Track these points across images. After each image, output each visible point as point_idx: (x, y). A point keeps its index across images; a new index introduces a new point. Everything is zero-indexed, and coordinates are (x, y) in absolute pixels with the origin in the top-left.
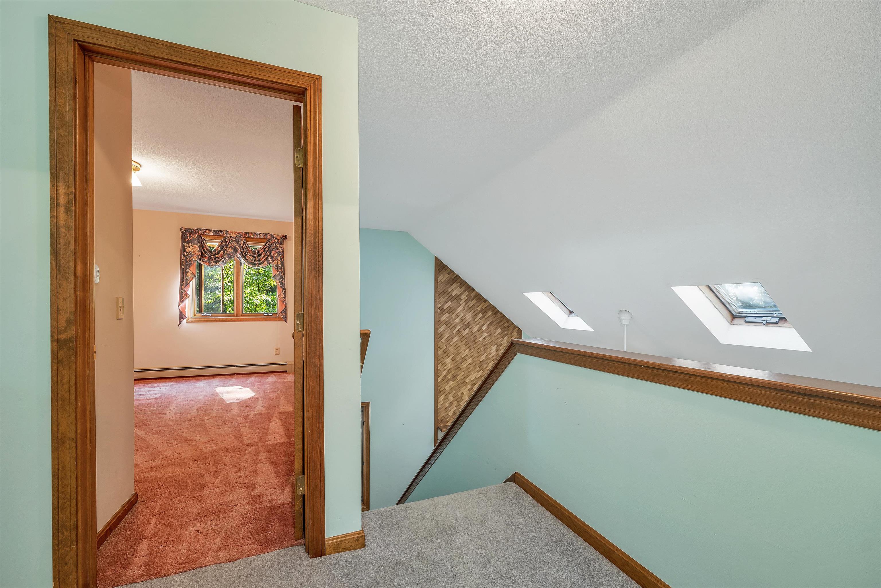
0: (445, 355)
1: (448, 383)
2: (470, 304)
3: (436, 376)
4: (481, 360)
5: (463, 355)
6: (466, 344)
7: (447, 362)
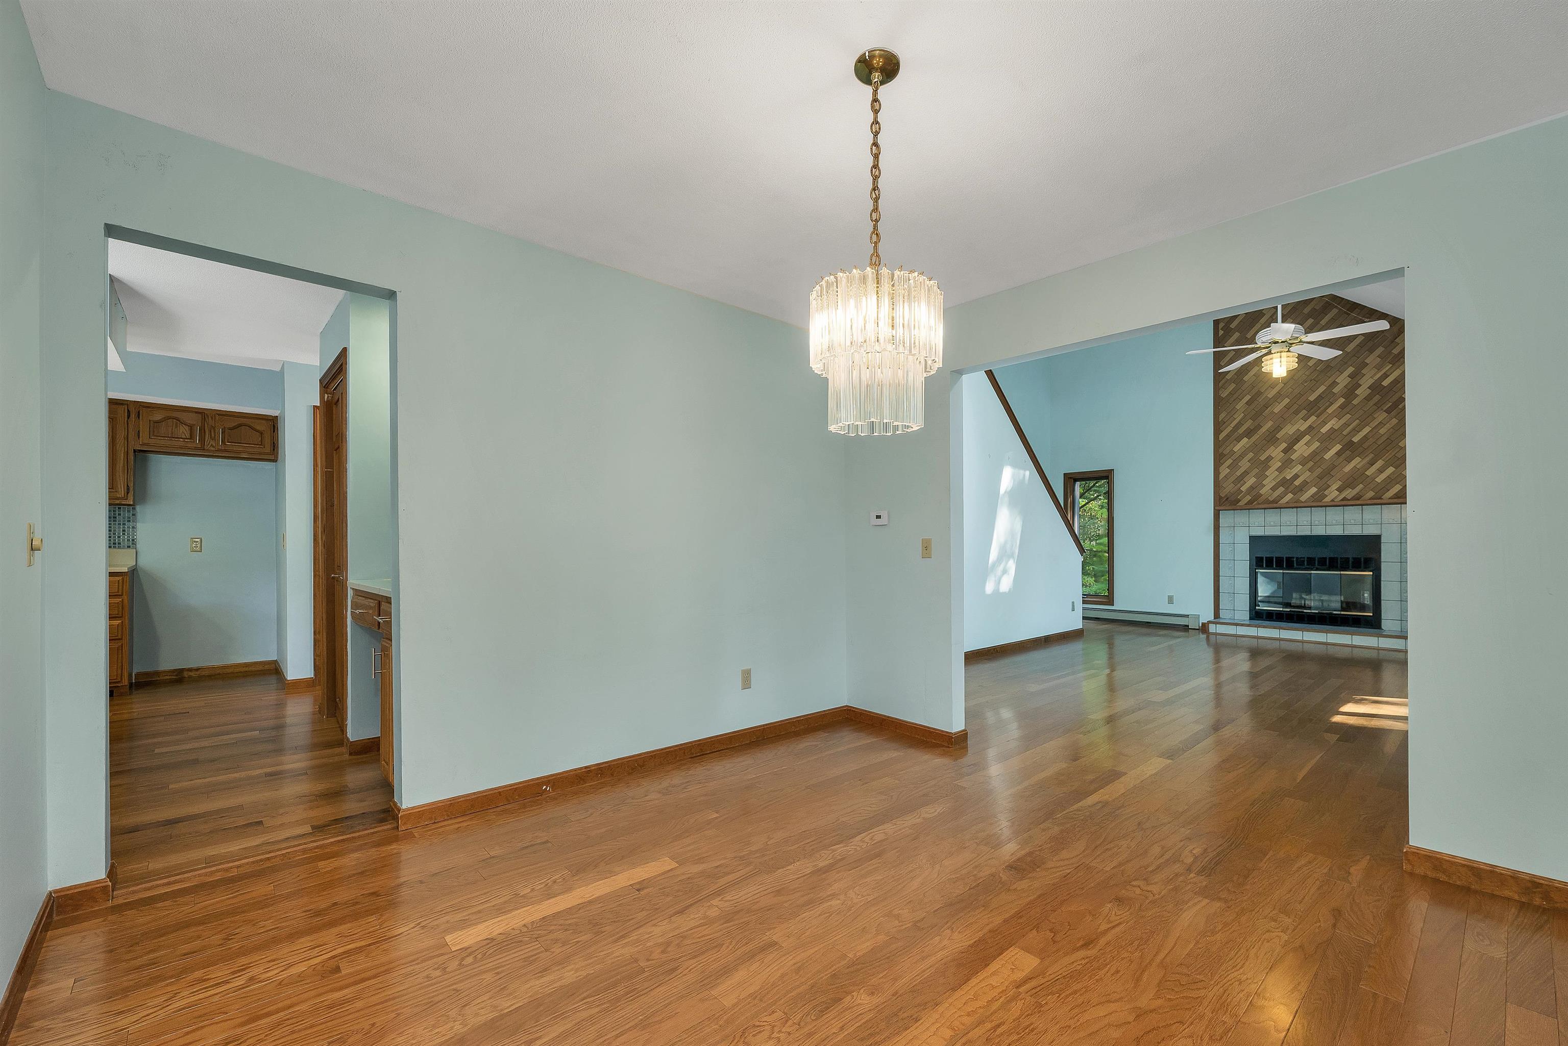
1: (1239, 440)
3: (1217, 431)
7: (1238, 407)
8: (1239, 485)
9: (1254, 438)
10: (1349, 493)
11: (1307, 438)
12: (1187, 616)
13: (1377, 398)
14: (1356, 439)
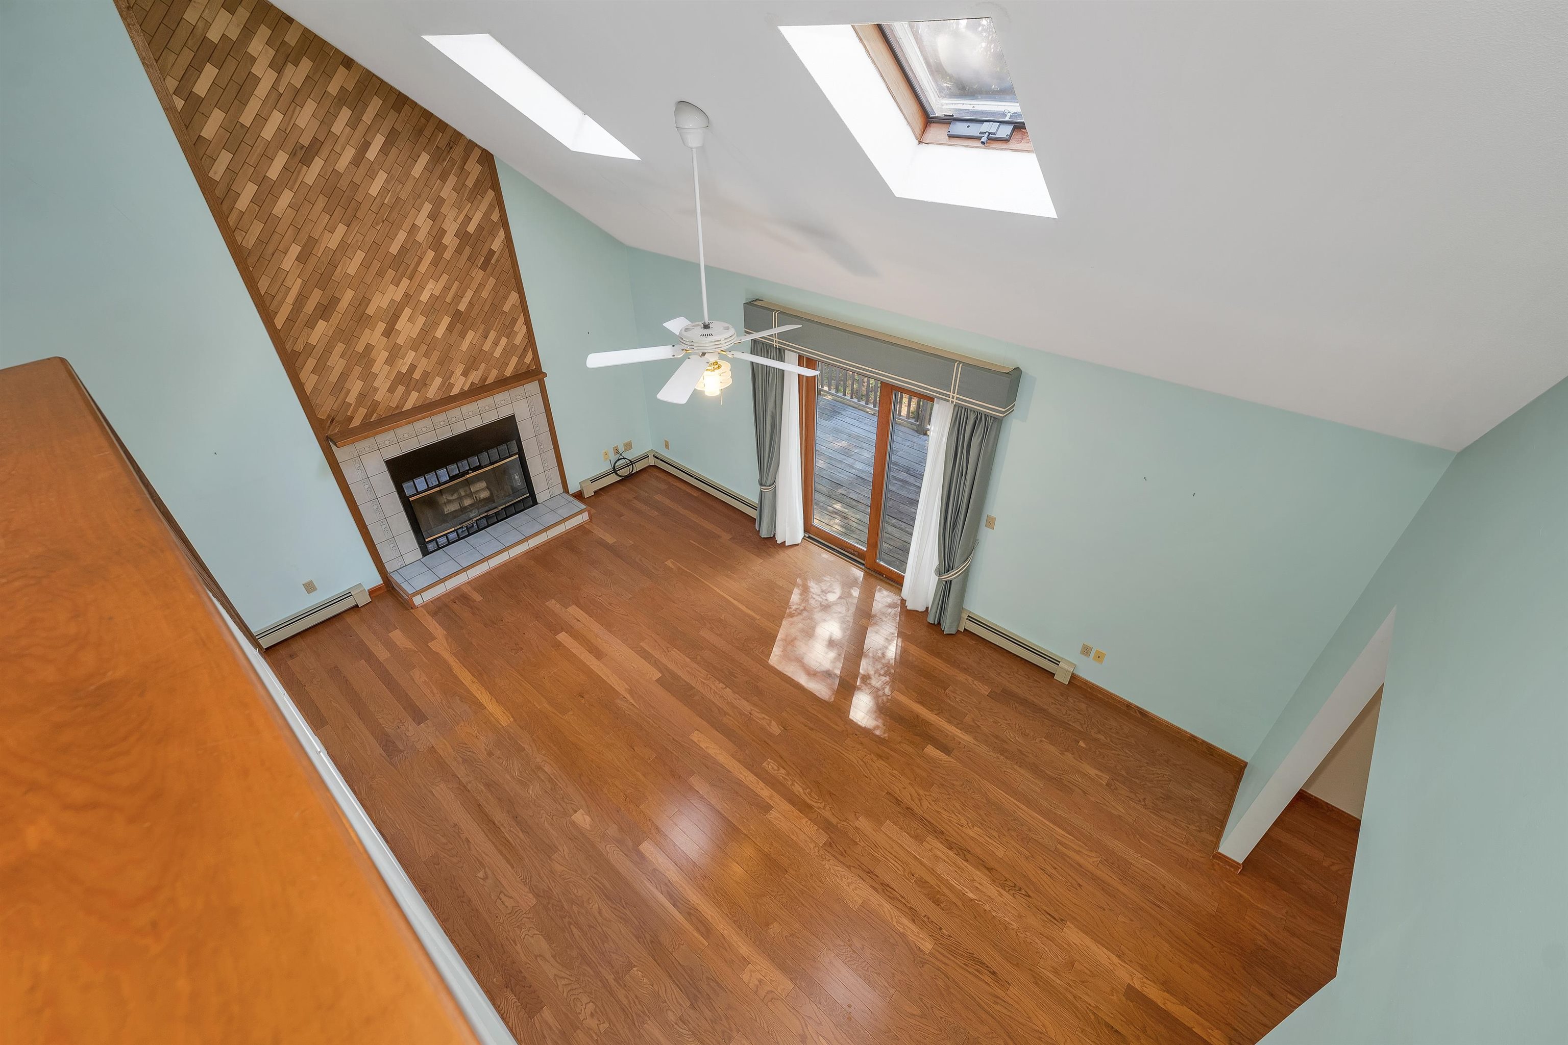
0: (270, 249)
1: (311, 324)
2: (297, 74)
3: (266, 315)
4: (394, 249)
5: (332, 241)
7: (285, 266)
8: (341, 395)
11: (407, 311)
13: (468, 250)
14: (462, 307)
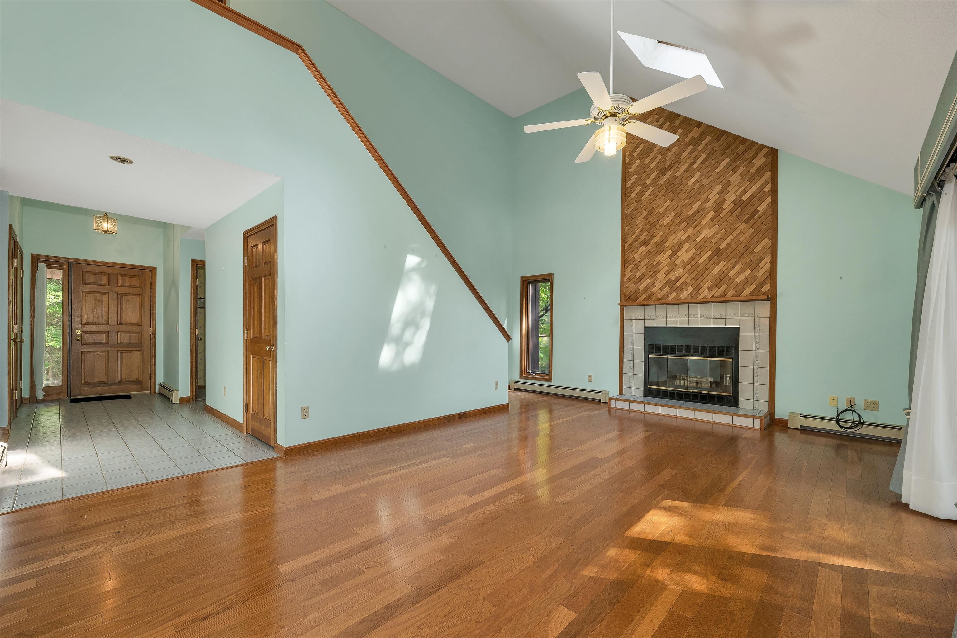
0: (636, 213)
1: (638, 248)
3: (623, 242)
5: (661, 210)
6: (665, 195)
7: (638, 221)
8: (638, 285)
9: (649, 247)
10: (716, 292)
11: (687, 245)
12: (600, 392)
13: (738, 211)
14: (722, 247)
